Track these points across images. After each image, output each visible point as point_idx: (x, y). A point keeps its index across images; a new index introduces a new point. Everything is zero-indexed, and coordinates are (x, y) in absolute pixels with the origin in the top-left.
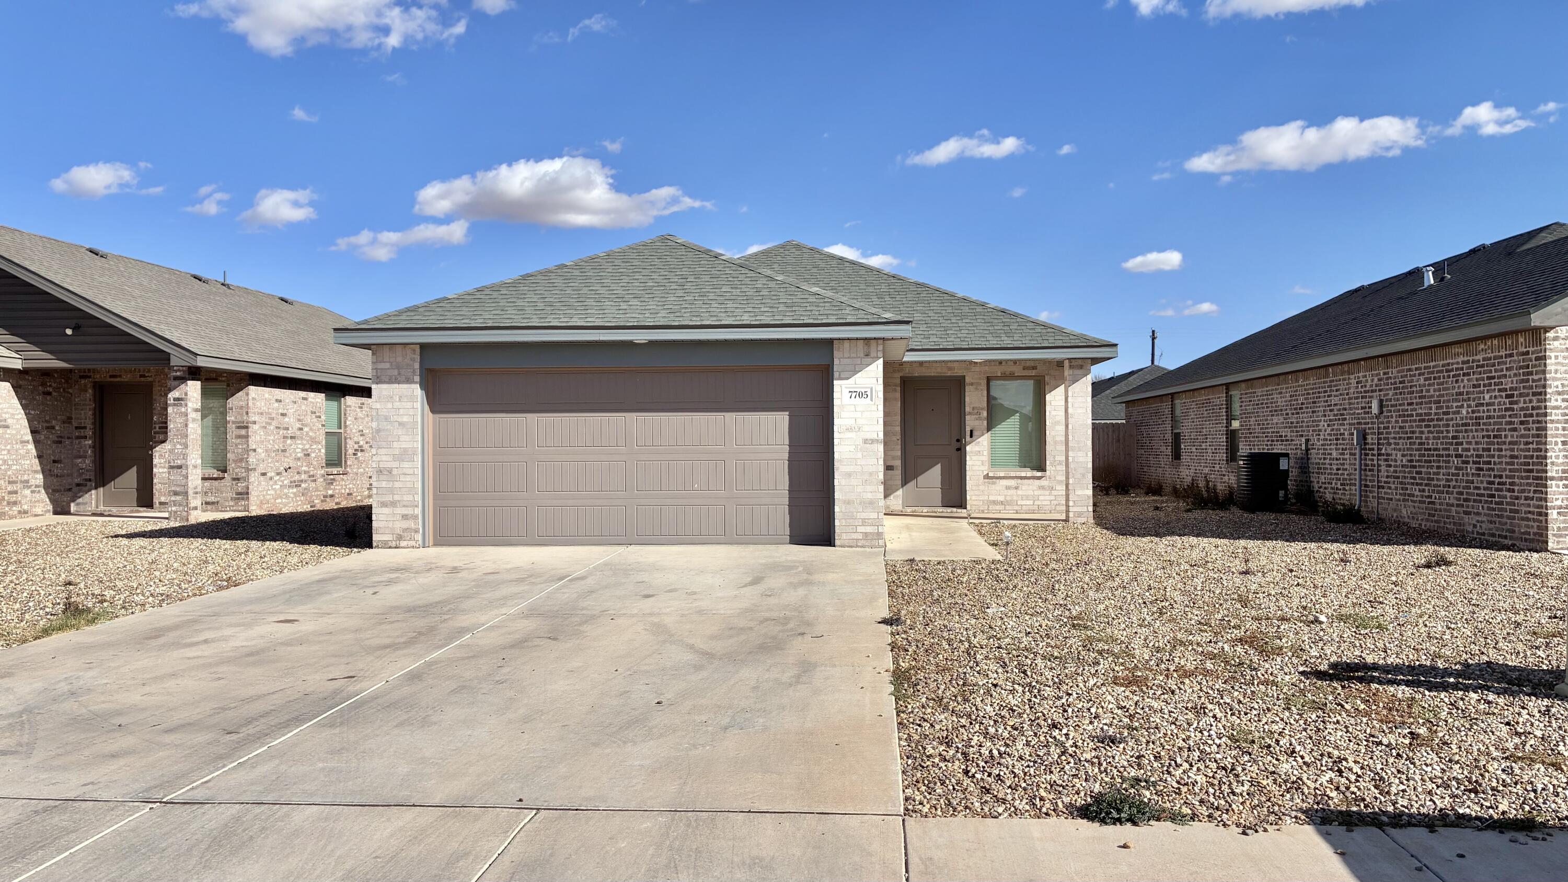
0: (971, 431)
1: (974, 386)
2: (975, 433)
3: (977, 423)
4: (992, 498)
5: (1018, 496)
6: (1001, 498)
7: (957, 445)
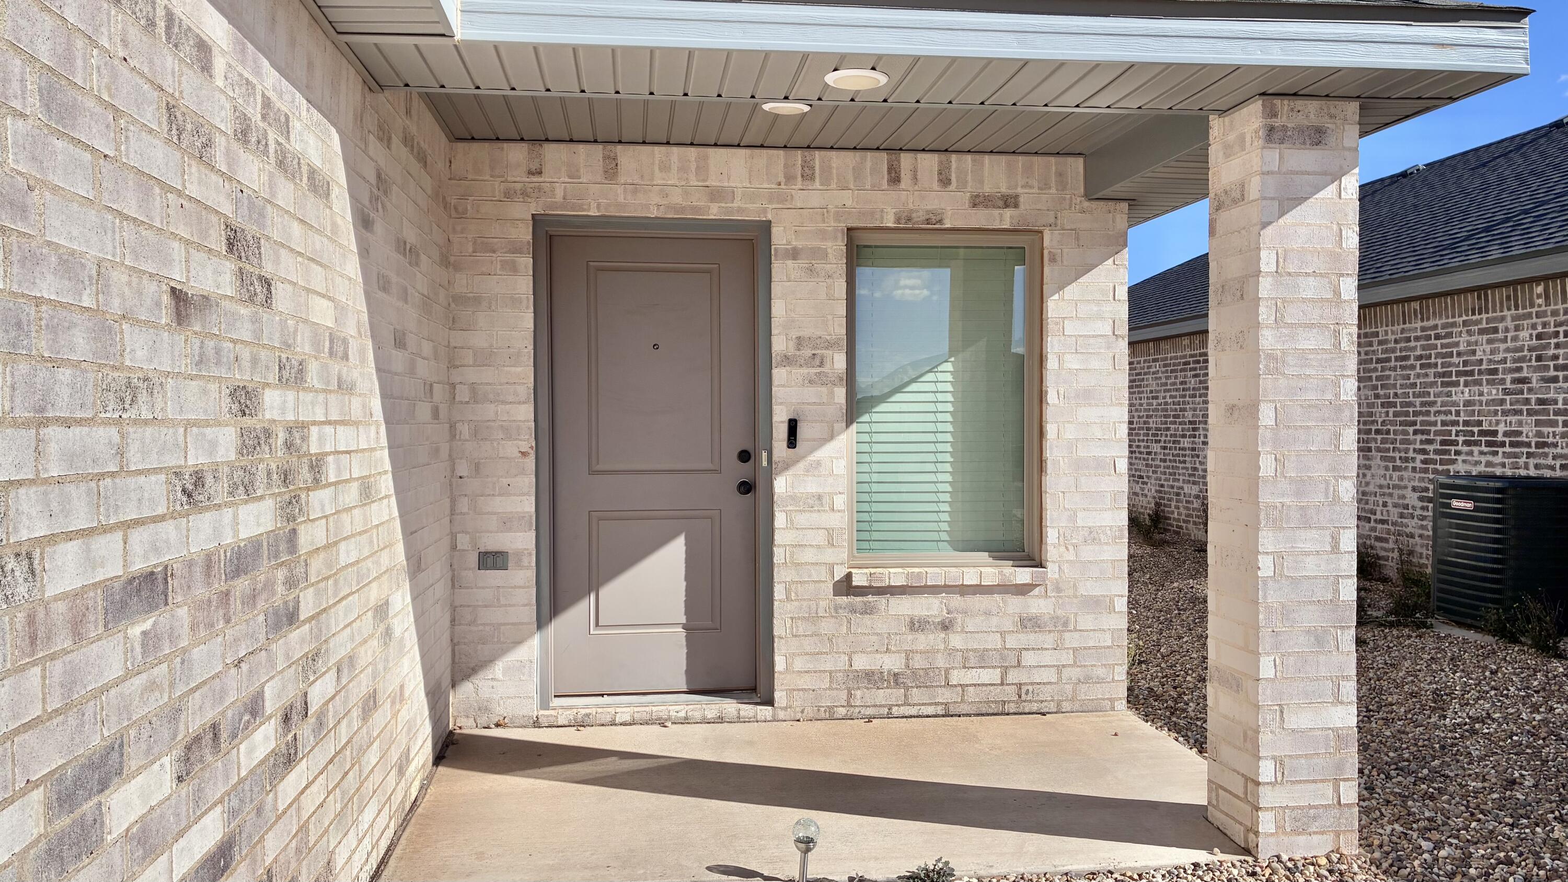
0: (793, 426)
1: (803, 263)
2: (803, 431)
3: (811, 394)
4: (861, 663)
5: (951, 652)
6: (892, 663)
7: (742, 471)
